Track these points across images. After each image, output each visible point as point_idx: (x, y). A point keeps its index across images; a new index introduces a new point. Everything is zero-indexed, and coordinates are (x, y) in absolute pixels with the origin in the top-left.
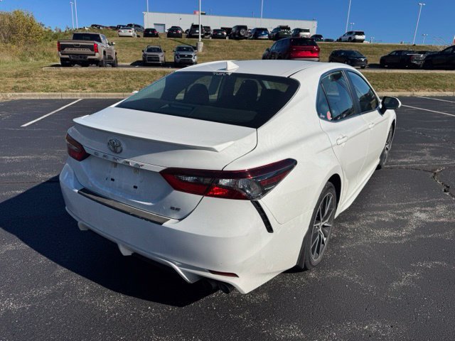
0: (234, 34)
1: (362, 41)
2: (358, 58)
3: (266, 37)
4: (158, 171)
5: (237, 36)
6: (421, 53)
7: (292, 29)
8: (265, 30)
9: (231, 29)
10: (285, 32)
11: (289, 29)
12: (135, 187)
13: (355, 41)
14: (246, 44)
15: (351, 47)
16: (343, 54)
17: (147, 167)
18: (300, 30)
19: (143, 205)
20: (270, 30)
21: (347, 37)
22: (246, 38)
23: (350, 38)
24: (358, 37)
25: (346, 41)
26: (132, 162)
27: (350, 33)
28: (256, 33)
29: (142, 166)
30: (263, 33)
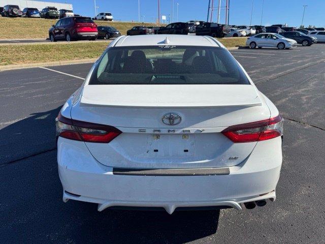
0: (8, 13)
1: (111, 20)
2: (114, 32)
3: (38, 15)
4: (220, 131)
5: (11, 14)
6: (149, 28)
7: (59, 9)
8: (36, 10)
9: (3, 8)
10: (53, 12)
11: (56, 9)
12: (186, 151)
13: (106, 19)
14: (22, 21)
15: (105, 24)
16: (103, 29)
17: (208, 130)
18: (65, 11)
19: (198, 163)
20: (40, 10)
21: (100, 17)
22: (20, 16)
23: (103, 18)
24: (108, 17)
25: (100, 20)
26: (193, 129)
27: (102, 14)
28: (28, 12)
29: (203, 130)
30: (35, 12)
